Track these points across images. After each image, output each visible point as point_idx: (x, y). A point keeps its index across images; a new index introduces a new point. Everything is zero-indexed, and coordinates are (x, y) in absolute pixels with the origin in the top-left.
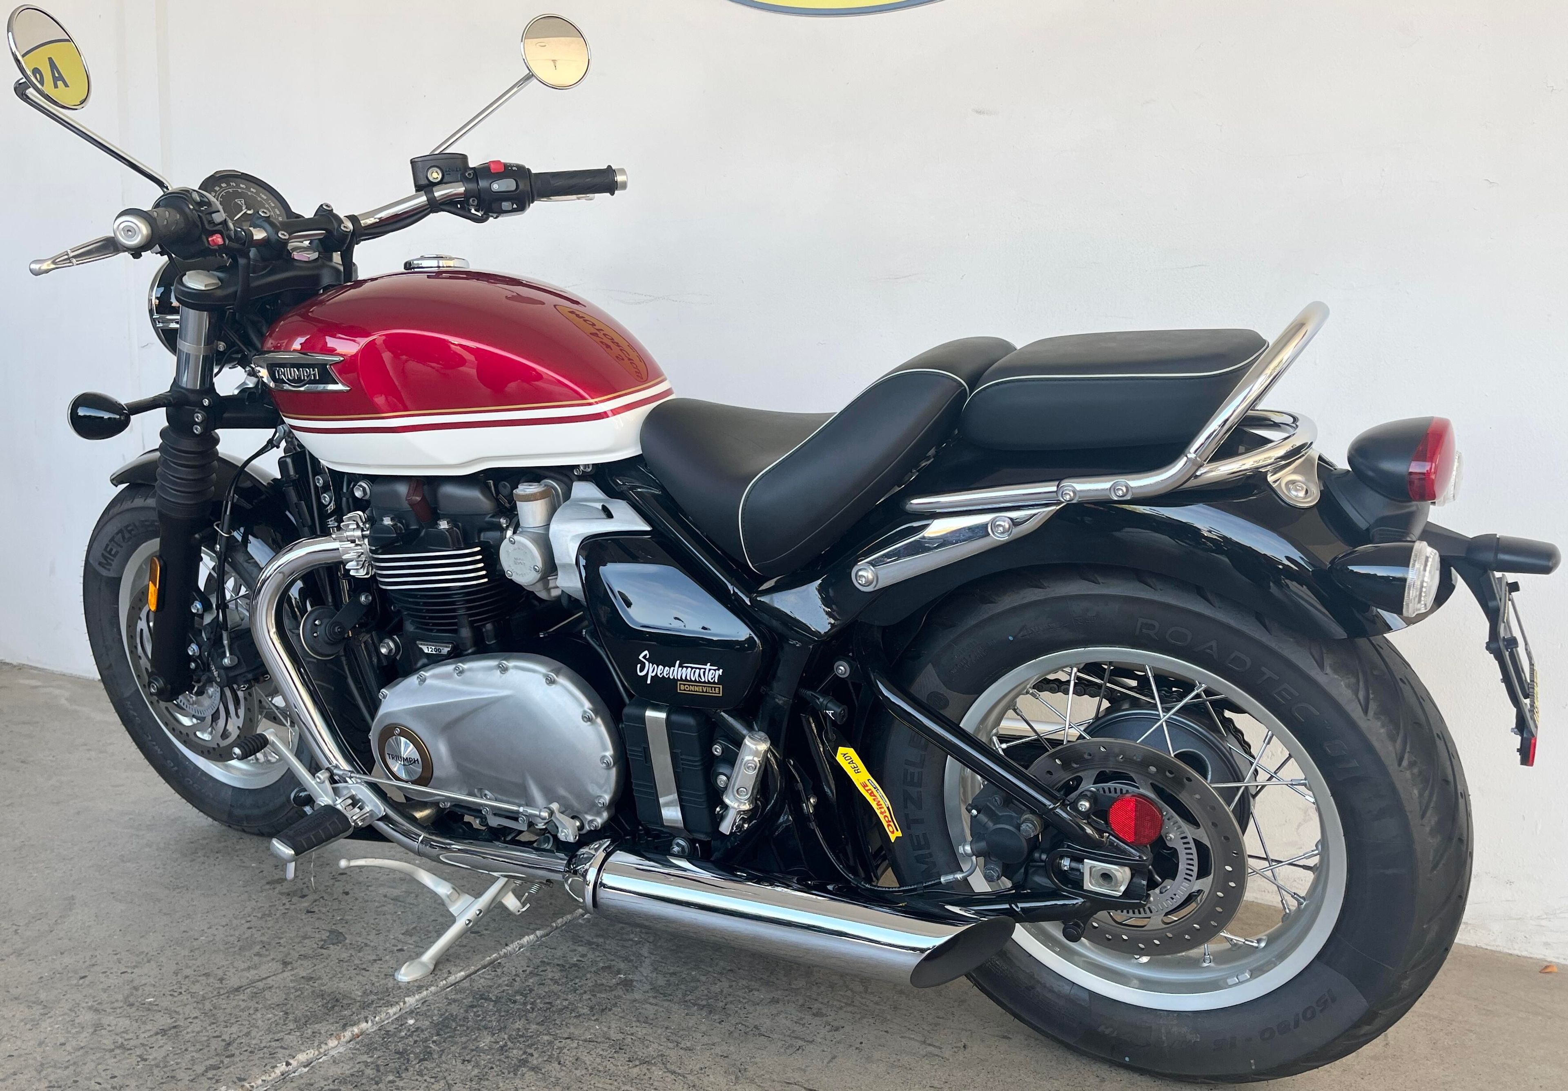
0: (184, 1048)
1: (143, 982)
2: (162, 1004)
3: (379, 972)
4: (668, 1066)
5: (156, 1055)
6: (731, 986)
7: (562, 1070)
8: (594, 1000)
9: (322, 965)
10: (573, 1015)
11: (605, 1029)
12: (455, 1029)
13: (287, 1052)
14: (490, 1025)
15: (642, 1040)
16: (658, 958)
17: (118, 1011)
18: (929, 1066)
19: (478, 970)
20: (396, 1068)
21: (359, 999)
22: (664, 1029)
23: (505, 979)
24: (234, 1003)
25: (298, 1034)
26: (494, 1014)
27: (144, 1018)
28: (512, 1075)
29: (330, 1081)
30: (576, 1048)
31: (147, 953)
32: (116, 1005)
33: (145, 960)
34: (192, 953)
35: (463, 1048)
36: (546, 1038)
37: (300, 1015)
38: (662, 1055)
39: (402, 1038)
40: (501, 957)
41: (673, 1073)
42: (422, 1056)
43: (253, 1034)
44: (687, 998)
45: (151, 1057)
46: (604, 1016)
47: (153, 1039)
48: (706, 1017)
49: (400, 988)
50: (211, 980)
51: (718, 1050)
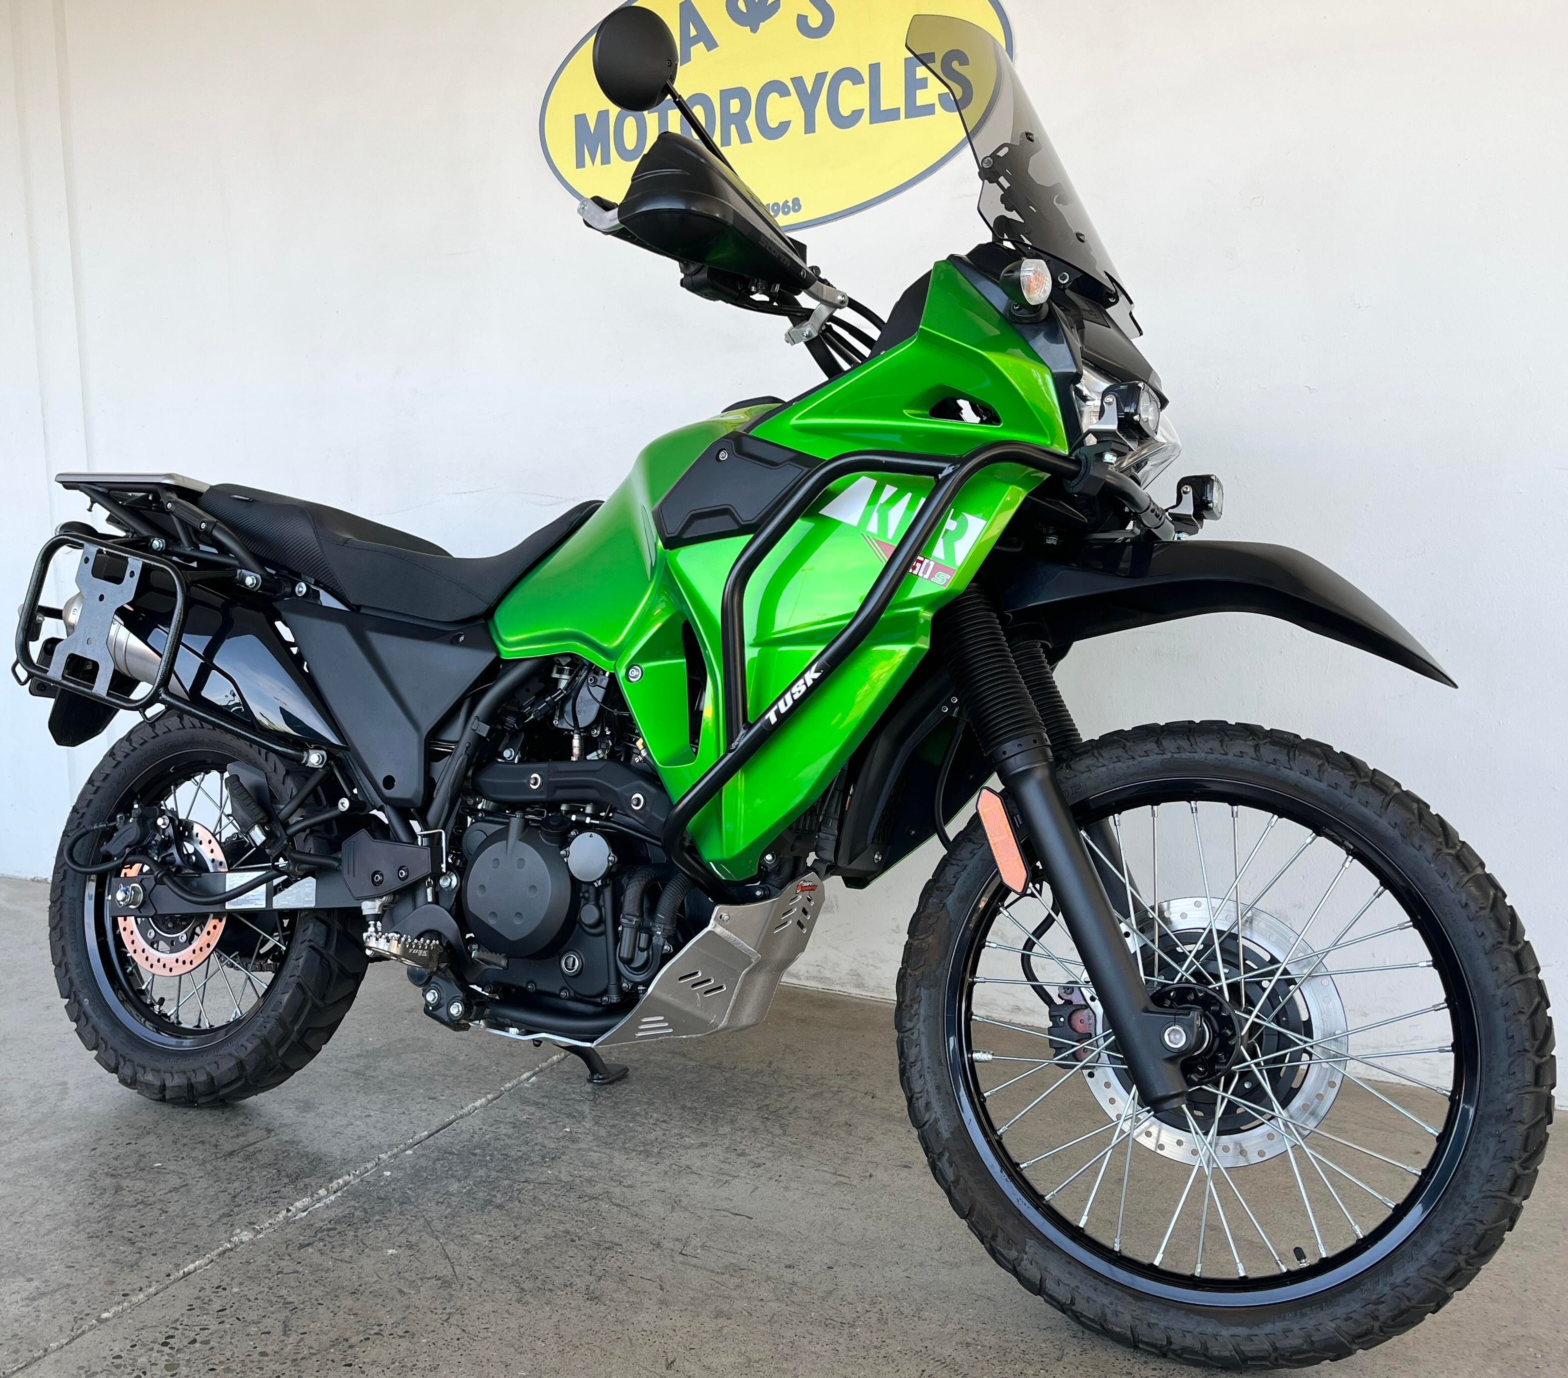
0: (197, 1201)
1: (148, 1151)
2: (170, 1168)
4: (613, 1200)
5: (174, 1208)
6: (664, 1135)
7: (523, 1207)
8: (544, 1151)
9: (302, 1131)
10: (528, 1163)
11: (556, 1173)
12: (427, 1179)
13: (286, 1201)
14: (456, 1173)
15: (589, 1181)
16: (599, 1113)
17: (132, 1175)
19: (440, 1130)
20: (381, 1211)
22: (608, 1172)
23: (464, 1137)
24: (232, 1164)
25: (292, 1187)
26: (458, 1165)
27: (156, 1180)
28: (480, 1212)
29: (326, 1222)
30: (533, 1190)
31: (145, 1128)
32: (129, 1170)
33: (145, 1133)
34: (185, 1125)
36: (506, 1182)
37: (291, 1172)
38: (608, 1193)
39: (381, 1187)
40: (458, 1118)
41: (618, 1205)
42: (401, 1201)
43: (253, 1188)
44: (627, 1146)
45: (170, 1210)
46: (555, 1163)
47: (169, 1196)
48: (645, 1160)
49: (373, 1147)
50: (208, 1146)
51: (655, 1186)
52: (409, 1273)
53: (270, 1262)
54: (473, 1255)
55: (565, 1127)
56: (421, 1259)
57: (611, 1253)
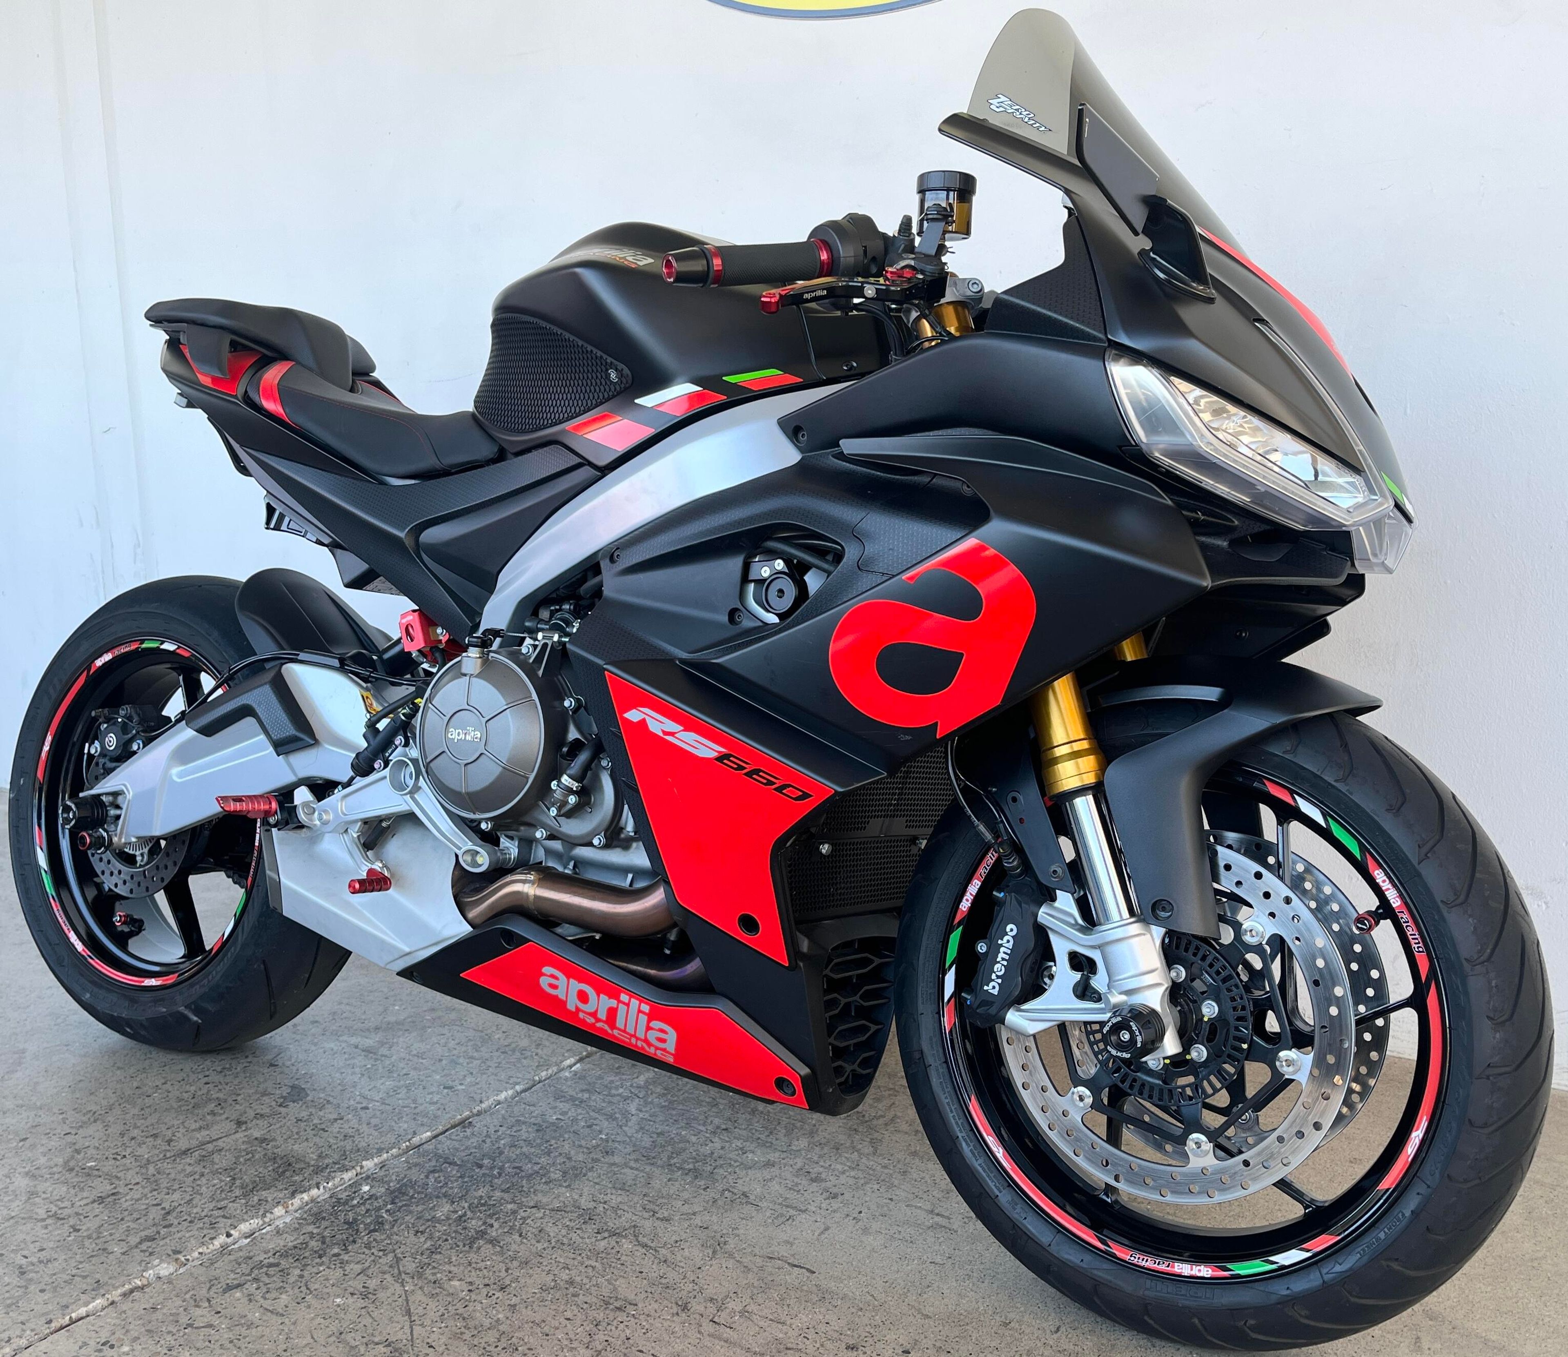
0: (120, 1217)
1: (87, 1144)
2: (103, 1168)
3: (339, 1132)
4: (640, 1238)
5: (88, 1226)
6: (722, 1148)
7: (522, 1243)
8: (568, 1165)
9: (278, 1126)
10: (543, 1180)
11: (576, 1197)
12: (412, 1197)
13: (229, 1222)
14: (450, 1191)
15: (615, 1209)
16: (647, 1116)
17: (56, 1176)
18: (933, 1240)
19: (447, 1130)
20: (343, 1240)
21: (312, 1163)
22: (641, 1197)
23: (474, 1141)
24: (180, 1167)
25: (243, 1201)
26: (457, 1181)
27: (82, 1185)
28: (467, 1248)
29: (270, 1254)
30: (541, 1218)
31: (95, 1113)
32: (55, 1169)
33: (92, 1119)
34: (143, 1112)
35: (418, 1218)
36: (510, 1206)
37: (247, 1181)
38: (635, 1226)
39: (353, 1206)
40: (473, 1115)
41: (645, 1246)
42: (372, 1227)
43: (195, 1201)
44: (672, 1162)
45: (84, 1228)
46: (577, 1182)
47: (88, 1208)
48: (691, 1182)
49: (358, 1150)
50: (159, 1141)
51: (698, 1221)
52: (352, 1334)
53: (182, 1309)
54: (442, 1310)
55: (600, 1132)
56: (375, 1315)
57: (622, 1316)
